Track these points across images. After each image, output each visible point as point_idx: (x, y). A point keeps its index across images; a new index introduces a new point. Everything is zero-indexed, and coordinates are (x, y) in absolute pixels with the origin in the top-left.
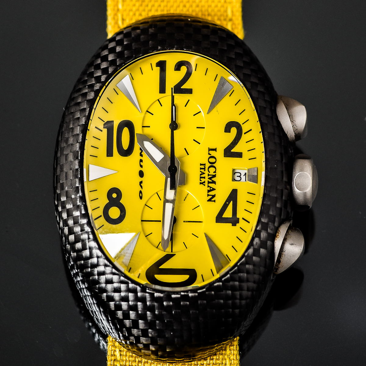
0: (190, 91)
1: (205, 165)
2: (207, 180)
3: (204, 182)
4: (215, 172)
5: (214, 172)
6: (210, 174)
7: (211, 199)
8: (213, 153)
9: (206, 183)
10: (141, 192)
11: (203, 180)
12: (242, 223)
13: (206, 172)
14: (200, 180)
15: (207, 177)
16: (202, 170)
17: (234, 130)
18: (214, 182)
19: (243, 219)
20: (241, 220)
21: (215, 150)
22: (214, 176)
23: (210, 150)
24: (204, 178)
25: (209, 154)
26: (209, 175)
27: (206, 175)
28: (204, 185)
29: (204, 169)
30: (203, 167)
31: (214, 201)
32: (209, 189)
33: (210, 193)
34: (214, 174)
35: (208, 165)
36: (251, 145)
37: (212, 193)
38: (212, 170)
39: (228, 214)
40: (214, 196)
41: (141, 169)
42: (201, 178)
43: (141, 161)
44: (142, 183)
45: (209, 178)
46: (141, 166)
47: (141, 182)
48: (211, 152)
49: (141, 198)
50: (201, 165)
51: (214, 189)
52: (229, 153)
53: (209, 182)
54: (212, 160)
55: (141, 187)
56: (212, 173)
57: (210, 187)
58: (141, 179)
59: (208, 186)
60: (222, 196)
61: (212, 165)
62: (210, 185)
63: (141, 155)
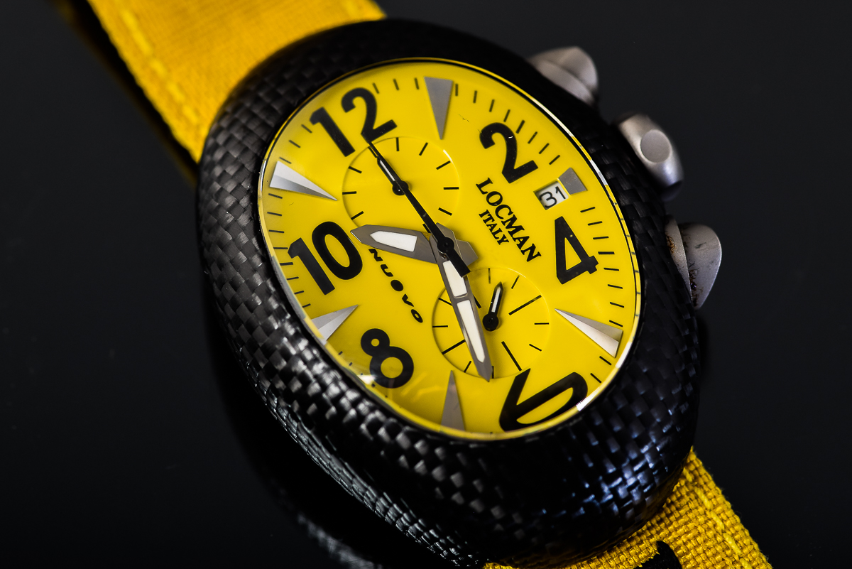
0: (390, 126)
1: (487, 212)
2: (505, 232)
3: (504, 237)
4: (511, 213)
5: (509, 214)
6: (504, 220)
7: (532, 254)
8: (488, 188)
9: (508, 237)
10: (414, 312)
11: (500, 235)
12: (603, 261)
13: (498, 221)
14: (496, 238)
15: (503, 228)
16: (490, 222)
17: (498, 138)
18: (520, 228)
19: (600, 253)
20: (598, 258)
21: (489, 181)
22: (514, 219)
23: (480, 186)
24: (500, 231)
25: (483, 193)
26: (504, 223)
27: (500, 226)
28: (507, 241)
29: (491, 218)
30: (486, 217)
31: (539, 254)
32: (518, 242)
33: (524, 248)
34: (511, 216)
35: (492, 210)
36: (538, 143)
37: (527, 245)
38: (504, 213)
39: (572, 260)
40: (533, 248)
41: (391, 279)
42: (494, 234)
43: (384, 267)
44: (407, 298)
45: (507, 228)
46: (389, 275)
47: (405, 298)
48: (484, 189)
49: (420, 320)
50: (481, 215)
51: (526, 239)
52: (512, 173)
53: (511, 233)
54: (495, 199)
55: (410, 304)
56: (507, 217)
57: (519, 239)
58: (401, 294)
59: (515, 239)
60: (545, 240)
61: (500, 206)
62: (515, 235)
63: (378, 259)
